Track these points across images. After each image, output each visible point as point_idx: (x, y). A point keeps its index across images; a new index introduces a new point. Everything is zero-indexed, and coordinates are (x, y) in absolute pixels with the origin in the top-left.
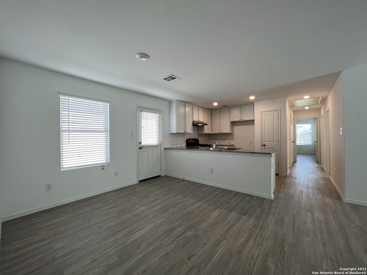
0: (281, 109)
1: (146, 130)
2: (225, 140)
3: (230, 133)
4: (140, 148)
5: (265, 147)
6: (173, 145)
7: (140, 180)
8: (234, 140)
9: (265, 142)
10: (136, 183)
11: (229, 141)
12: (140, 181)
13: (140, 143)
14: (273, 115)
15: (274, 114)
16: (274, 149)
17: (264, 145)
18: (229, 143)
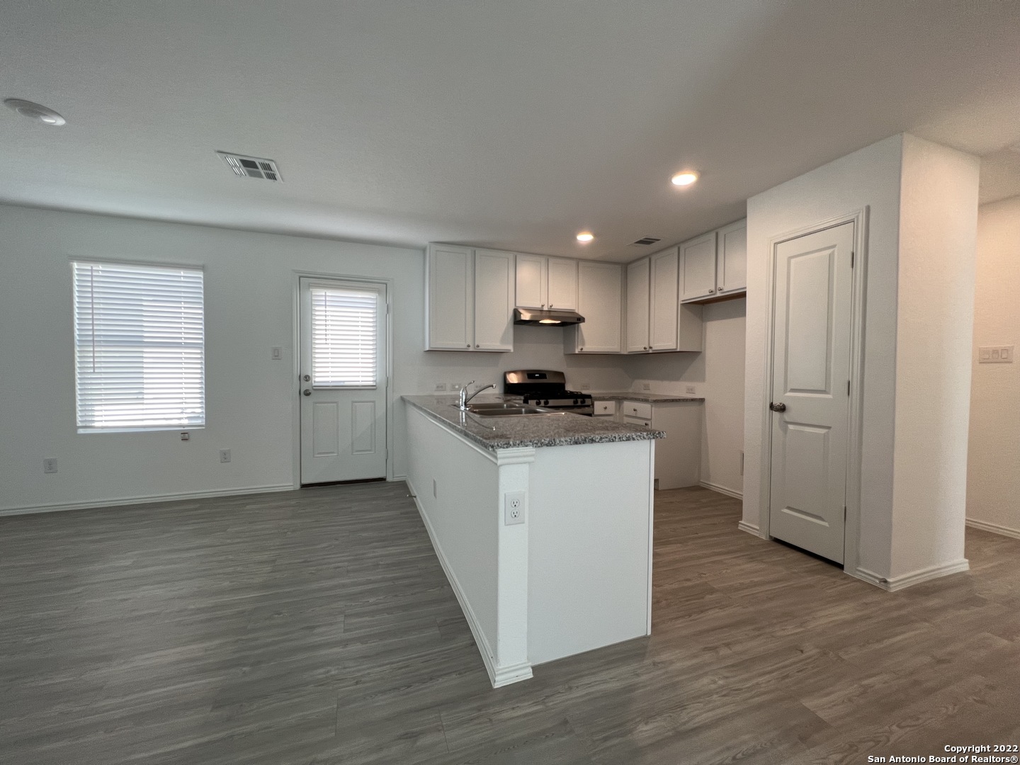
0: (868, 209)
1: (324, 342)
2: (676, 377)
3: (678, 350)
4: (307, 394)
5: (786, 416)
6: (440, 388)
7: (305, 481)
8: (704, 380)
9: (785, 391)
10: (291, 489)
11: (689, 384)
12: (304, 486)
13: (307, 378)
14: (829, 251)
15: (834, 246)
16: (829, 428)
17: (782, 409)
18: (691, 390)
